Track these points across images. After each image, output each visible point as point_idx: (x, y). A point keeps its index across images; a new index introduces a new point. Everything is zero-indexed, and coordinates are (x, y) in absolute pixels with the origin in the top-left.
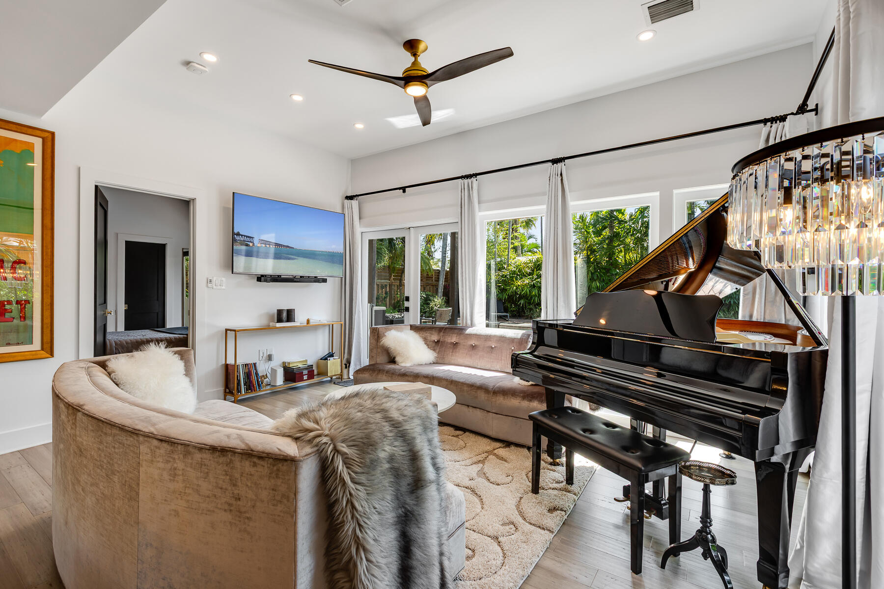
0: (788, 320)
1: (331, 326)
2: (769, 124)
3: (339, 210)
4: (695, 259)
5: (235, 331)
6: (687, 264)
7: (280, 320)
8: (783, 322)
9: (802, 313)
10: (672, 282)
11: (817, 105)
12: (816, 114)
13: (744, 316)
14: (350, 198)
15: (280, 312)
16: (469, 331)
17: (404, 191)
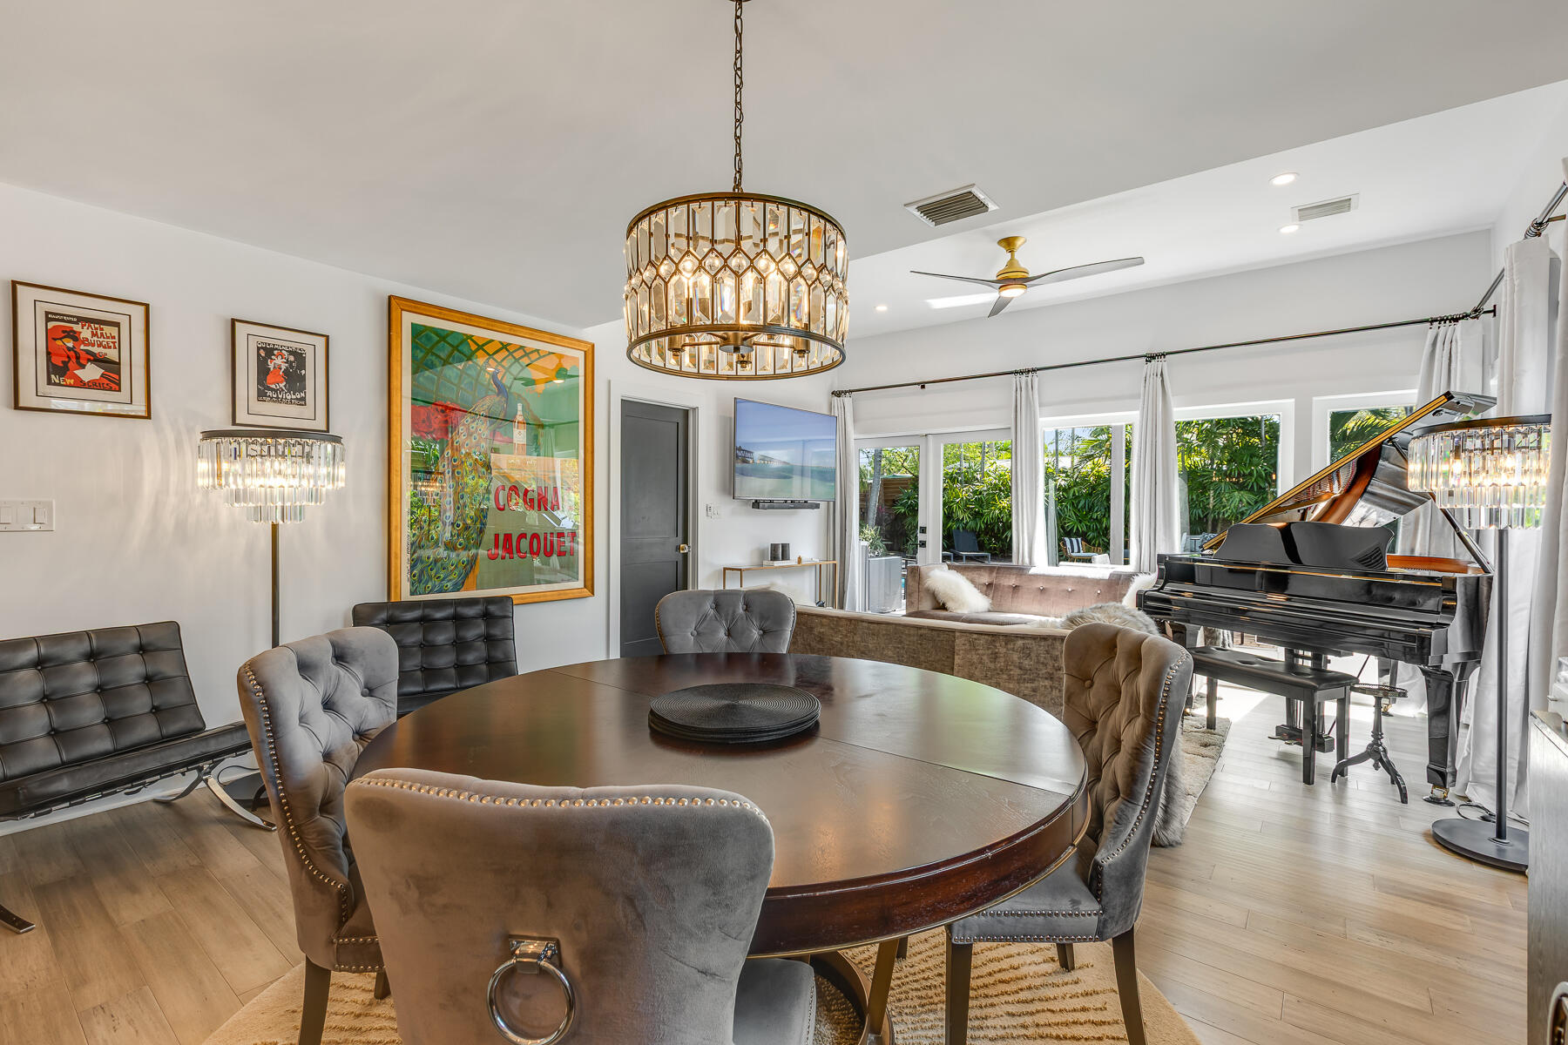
0: (1458, 555)
1: (818, 567)
2: (1436, 324)
3: (825, 411)
4: (1342, 484)
5: (740, 570)
6: (1331, 489)
7: (774, 558)
8: (1452, 557)
9: (1474, 548)
10: (1311, 511)
11: (1495, 306)
12: (1495, 315)
13: (1403, 551)
14: (837, 394)
15: (774, 547)
16: (1032, 571)
17: (923, 387)
